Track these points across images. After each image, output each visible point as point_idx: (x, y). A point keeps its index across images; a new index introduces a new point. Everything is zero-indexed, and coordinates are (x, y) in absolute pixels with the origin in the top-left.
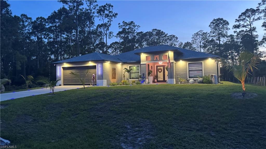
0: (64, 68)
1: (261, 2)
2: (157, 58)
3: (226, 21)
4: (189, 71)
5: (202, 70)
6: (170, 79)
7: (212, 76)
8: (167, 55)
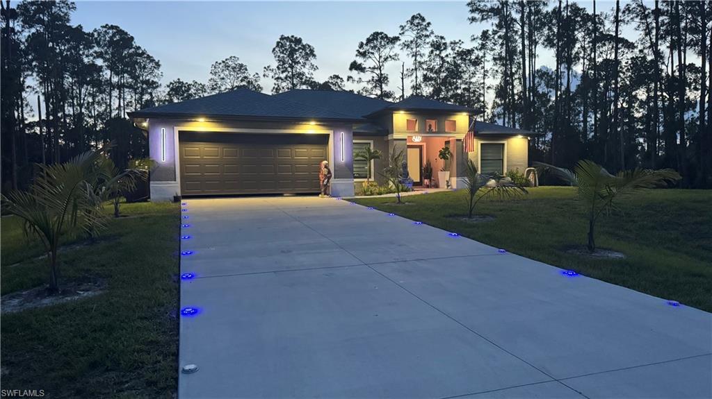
1: (406, 24)
3: (309, 46)
4: (481, 160)
5: (503, 160)
6: (460, 179)
7: (529, 172)
8: (455, 122)
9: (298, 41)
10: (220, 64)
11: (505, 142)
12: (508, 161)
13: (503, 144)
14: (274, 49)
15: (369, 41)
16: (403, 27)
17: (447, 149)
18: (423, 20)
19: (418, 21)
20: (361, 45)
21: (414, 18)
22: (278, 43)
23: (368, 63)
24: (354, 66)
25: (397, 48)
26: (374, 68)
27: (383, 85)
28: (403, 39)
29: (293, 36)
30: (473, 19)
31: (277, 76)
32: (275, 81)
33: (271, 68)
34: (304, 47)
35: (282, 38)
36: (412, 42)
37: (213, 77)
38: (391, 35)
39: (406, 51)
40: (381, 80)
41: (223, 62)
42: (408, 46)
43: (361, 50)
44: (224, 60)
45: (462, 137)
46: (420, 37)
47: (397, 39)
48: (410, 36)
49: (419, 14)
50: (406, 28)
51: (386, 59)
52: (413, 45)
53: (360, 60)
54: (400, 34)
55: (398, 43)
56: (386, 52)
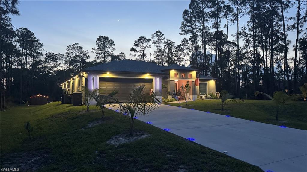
0: (101, 79)
2: (183, 76)
4: (200, 89)
5: (207, 89)
6: (194, 96)
7: (217, 94)
8: (191, 74)
9: (107, 38)
10: (71, 46)
11: (207, 82)
12: (209, 89)
13: (207, 83)
14: (97, 41)
15: (139, 40)
16: (153, 35)
17: (188, 85)
18: (161, 33)
19: (159, 33)
20: (136, 41)
21: (157, 32)
22: (98, 39)
23: (138, 49)
24: (133, 50)
25: (150, 43)
26: (141, 51)
27: (144, 57)
28: (153, 40)
29: (104, 36)
30: (181, 34)
31: (97, 52)
32: (96, 54)
33: (95, 49)
34: (109, 41)
35: (100, 37)
36: (156, 41)
37: (67, 51)
38: (147, 38)
39: (154, 45)
40: (144, 55)
41: (72, 45)
42: (155, 43)
43: (136, 44)
44: (73, 44)
45: (194, 80)
46: (160, 40)
47: (150, 40)
48: (156, 39)
49: (159, 31)
50: (154, 36)
51: (145, 47)
52: (157, 43)
53: (135, 47)
54: (152, 38)
55: (151, 41)
56: (145, 44)
